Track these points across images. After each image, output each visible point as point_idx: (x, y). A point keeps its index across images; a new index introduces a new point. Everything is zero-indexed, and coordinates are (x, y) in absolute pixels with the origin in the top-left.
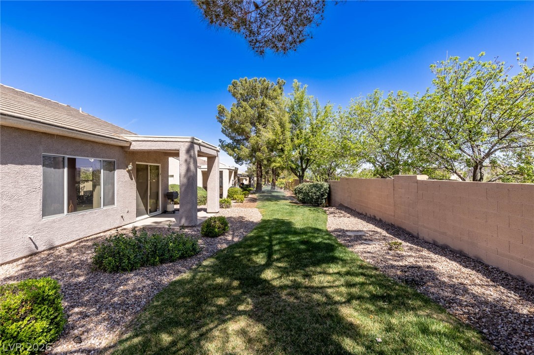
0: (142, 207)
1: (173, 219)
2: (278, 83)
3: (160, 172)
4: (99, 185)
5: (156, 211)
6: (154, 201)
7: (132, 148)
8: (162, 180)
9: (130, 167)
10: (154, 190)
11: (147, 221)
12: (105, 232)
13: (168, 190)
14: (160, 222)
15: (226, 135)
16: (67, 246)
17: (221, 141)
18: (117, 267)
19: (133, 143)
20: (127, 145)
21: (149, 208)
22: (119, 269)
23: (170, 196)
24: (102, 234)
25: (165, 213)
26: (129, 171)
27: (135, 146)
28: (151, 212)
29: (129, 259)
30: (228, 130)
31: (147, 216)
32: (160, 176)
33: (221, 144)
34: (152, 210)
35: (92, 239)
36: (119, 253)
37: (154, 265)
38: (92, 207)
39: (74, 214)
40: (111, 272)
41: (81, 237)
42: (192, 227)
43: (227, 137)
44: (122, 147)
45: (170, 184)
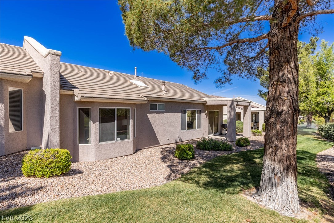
0: (211, 131)
1: (225, 138)
2: (311, 40)
3: (219, 114)
4: (196, 120)
5: (217, 133)
6: (216, 128)
7: (207, 104)
8: (220, 118)
9: (206, 112)
10: (216, 123)
11: (212, 136)
12: (197, 139)
13: (223, 123)
14: (218, 138)
15: (264, 86)
16: (186, 142)
17: (259, 91)
18: (204, 148)
19: (208, 102)
20: (205, 103)
21: (214, 132)
22: (204, 149)
23: (224, 126)
24: (196, 140)
25: (221, 134)
26: (206, 114)
27: (208, 103)
28: (214, 133)
29: (207, 146)
30: (265, 83)
31: (213, 135)
32: (219, 116)
33: (259, 93)
34: (215, 132)
35: (194, 141)
36: (204, 144)
37: (215, 150)
38: (193, 129)
39: (189, 130)
40: (202, 150)
41: (190, 139)
42: (233, 142)
43: (265, 88)
44: (203, 104)
45: (224, 119)
